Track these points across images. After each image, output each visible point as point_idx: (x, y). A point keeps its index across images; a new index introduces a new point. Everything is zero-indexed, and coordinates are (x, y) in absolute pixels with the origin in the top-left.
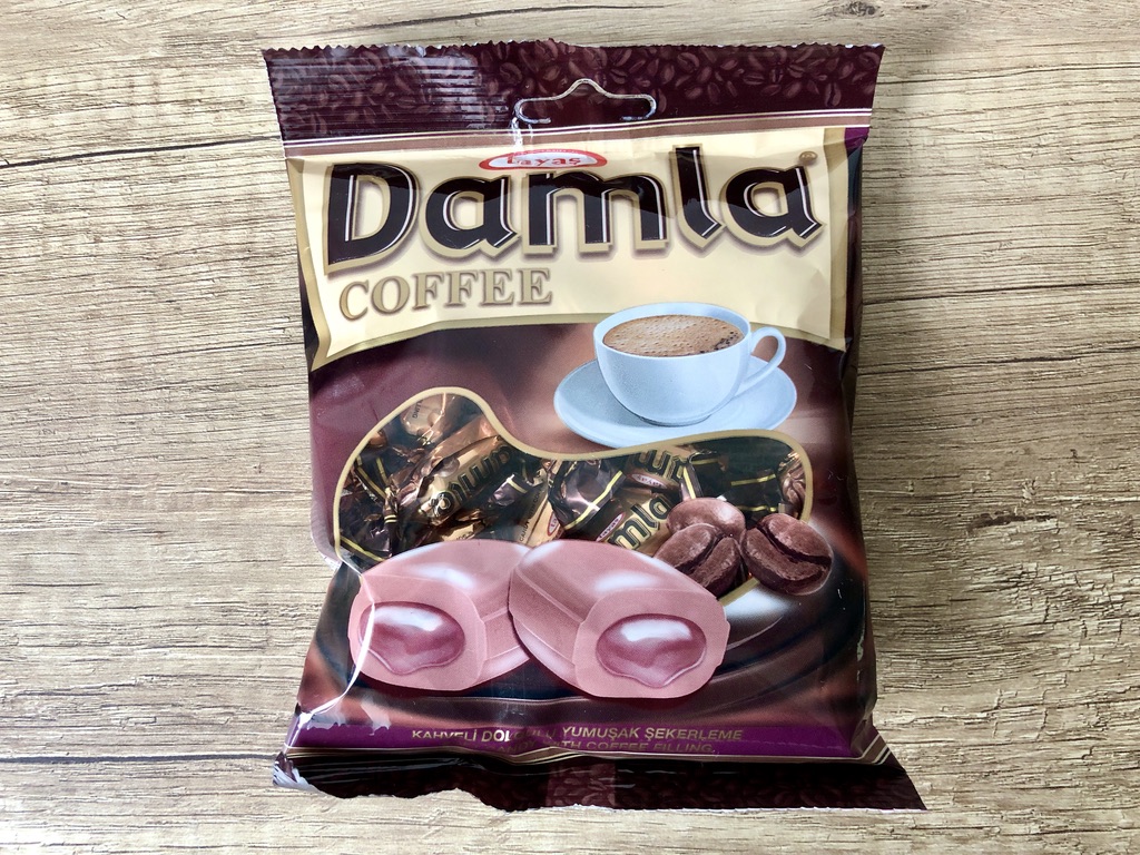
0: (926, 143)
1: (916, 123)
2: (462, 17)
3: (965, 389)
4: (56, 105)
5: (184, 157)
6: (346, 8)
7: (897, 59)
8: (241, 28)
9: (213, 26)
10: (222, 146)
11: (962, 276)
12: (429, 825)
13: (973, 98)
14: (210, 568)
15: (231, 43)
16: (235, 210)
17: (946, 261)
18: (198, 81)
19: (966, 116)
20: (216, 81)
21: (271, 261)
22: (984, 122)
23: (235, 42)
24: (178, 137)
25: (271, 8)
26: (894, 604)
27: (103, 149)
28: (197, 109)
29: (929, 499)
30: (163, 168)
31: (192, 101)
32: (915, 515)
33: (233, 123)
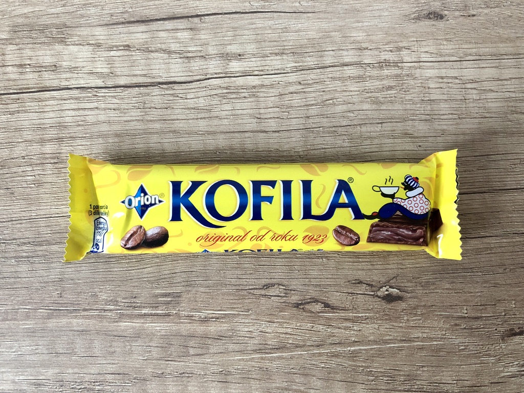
0: (475, 98)
1: (469, 86)
2: (192, 17)
3: (499, 250)
5: (18, 99)
6: (121, 10)
7: (457, 47)
8: (55, 21)
9: (39, 20)
10: (42, 93)
11: (498, 180)
13: (503, 71)
14: (28, 357)
15: (50, 30)
16: (50, 133)
17: (487, 171)
18: (28, 52)
19: (499, 82)
20: (40, 53)
22: (509, 85)
23: (52, 30)
24: (15, 87)
25: (75, 9)
26: (455, 385)
28: (27, 70)
29: (477, 318)
31: (25, 65)
32: (467, 329)
33: (49, 79)
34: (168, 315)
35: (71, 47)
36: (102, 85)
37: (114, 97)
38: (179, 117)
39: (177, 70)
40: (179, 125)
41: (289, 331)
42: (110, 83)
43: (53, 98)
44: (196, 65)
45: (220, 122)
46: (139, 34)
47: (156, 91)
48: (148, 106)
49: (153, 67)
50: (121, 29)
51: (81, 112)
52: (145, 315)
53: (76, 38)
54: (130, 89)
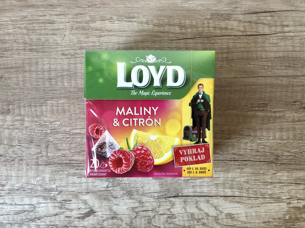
2: (272, 12)
4: (188, 27)
5: (214, 39)
6: (248, 9)
8: (226, 12)
9: (220, 12)
10: (222, 37)
12: (261, 174)
15: (224, 15)
16: (225, 50)
18: (217, 23)
20: (221, 23)
21: (232, 61)
24: (213, 35)
25: (232, 9)
27: (198, 37)
28: (217, 29)
30: (210, 41)
31: (216, 27)
33: (224, 32)
34: (264, 110)
35: (231, 22)
36: (242, 35)
37: (246, 39)
38: (267, 46)
39: (267, 30)
40: (267, 49)
41: (302, 116)
42: (244, 34)
43: (226, 39)
44: (273, 28)
45: (281, 48)
46: (254, 18)
47: (260, 37)
48: (257, 42)
49: (259, 29)
50: (248, 16)
51: (235, 44)
52: (256, 110)
53: (233, 19)
54: (251, 36)
